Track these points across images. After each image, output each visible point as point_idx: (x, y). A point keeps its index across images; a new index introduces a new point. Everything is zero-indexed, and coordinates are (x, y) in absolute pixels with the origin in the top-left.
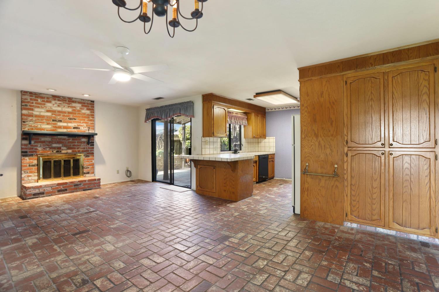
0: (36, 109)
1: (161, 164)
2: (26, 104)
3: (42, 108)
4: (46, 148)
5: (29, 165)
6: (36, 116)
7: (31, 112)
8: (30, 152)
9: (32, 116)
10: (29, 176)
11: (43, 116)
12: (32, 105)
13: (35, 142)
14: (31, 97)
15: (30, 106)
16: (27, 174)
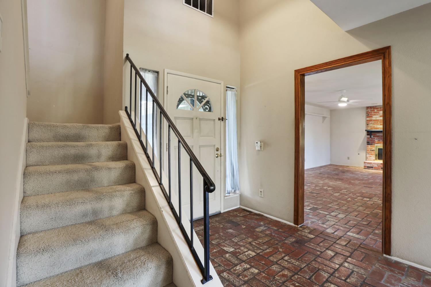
0: (374, 116)
2: (369, 114)
3: (377, 115)
4: (380, 140)
5: (371, 150)
6: (374, 120)
7: (371, 118)
8: (371, 142)
9: (371, 120)
10: (370, 157)
11: (378, 120)
12: (371, 114)
13: (374, 136)
14: (371, 110)
15: (371, 115)
16: (370, 155)
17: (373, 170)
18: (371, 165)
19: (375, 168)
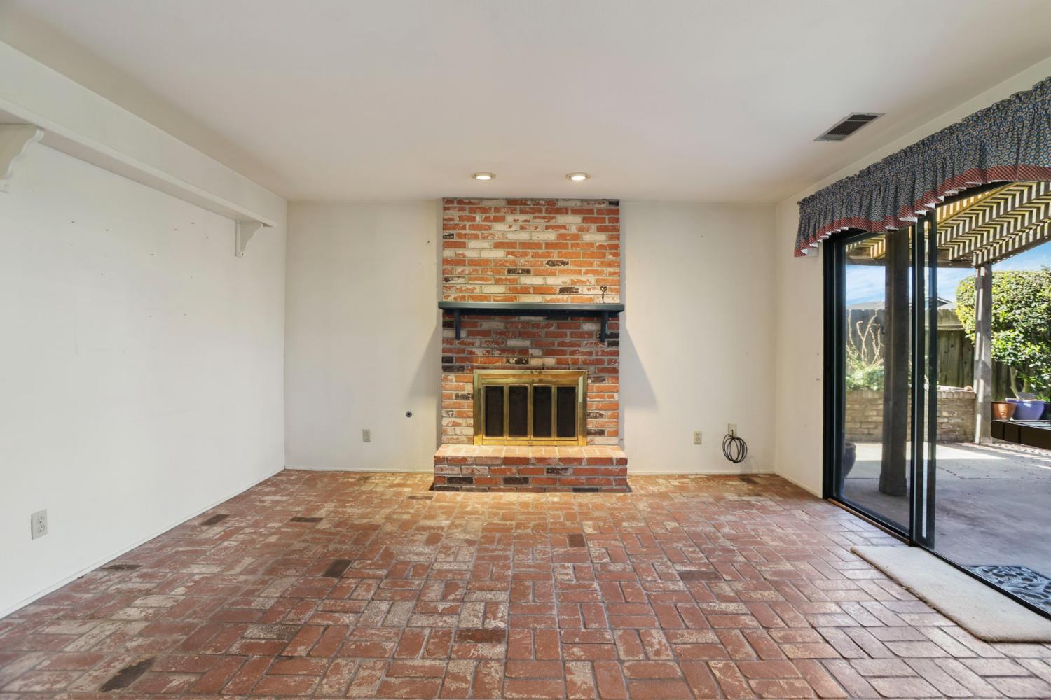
0: (472, 244)
1: (878, 415)
2: (451, 232)
3: (484, 238)
4: (493, 349)
5: (457, 396)
6: (473, 262)
7: (460, 251)
8: (459, 359)
9: (460, 262)
10: (456, 425)
11: (486, 262)
12: (463, 232)
13: (470, 334)
14: (461, 213)
15: (459, 236)
16: (453, 419)
17: (471, 490)
18: (466, 472)
19: (480, 481)
